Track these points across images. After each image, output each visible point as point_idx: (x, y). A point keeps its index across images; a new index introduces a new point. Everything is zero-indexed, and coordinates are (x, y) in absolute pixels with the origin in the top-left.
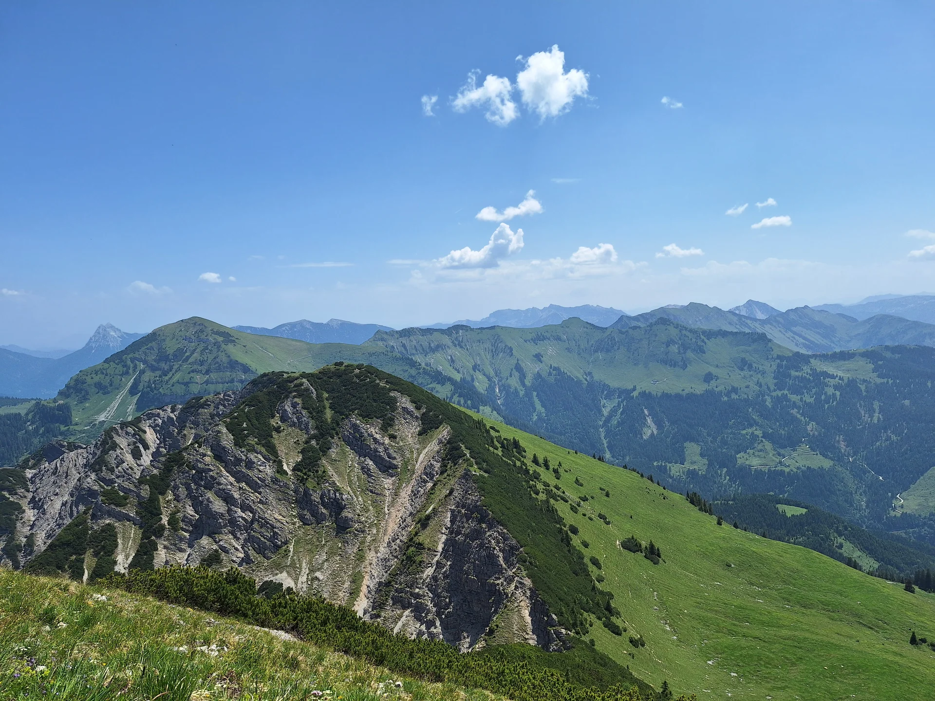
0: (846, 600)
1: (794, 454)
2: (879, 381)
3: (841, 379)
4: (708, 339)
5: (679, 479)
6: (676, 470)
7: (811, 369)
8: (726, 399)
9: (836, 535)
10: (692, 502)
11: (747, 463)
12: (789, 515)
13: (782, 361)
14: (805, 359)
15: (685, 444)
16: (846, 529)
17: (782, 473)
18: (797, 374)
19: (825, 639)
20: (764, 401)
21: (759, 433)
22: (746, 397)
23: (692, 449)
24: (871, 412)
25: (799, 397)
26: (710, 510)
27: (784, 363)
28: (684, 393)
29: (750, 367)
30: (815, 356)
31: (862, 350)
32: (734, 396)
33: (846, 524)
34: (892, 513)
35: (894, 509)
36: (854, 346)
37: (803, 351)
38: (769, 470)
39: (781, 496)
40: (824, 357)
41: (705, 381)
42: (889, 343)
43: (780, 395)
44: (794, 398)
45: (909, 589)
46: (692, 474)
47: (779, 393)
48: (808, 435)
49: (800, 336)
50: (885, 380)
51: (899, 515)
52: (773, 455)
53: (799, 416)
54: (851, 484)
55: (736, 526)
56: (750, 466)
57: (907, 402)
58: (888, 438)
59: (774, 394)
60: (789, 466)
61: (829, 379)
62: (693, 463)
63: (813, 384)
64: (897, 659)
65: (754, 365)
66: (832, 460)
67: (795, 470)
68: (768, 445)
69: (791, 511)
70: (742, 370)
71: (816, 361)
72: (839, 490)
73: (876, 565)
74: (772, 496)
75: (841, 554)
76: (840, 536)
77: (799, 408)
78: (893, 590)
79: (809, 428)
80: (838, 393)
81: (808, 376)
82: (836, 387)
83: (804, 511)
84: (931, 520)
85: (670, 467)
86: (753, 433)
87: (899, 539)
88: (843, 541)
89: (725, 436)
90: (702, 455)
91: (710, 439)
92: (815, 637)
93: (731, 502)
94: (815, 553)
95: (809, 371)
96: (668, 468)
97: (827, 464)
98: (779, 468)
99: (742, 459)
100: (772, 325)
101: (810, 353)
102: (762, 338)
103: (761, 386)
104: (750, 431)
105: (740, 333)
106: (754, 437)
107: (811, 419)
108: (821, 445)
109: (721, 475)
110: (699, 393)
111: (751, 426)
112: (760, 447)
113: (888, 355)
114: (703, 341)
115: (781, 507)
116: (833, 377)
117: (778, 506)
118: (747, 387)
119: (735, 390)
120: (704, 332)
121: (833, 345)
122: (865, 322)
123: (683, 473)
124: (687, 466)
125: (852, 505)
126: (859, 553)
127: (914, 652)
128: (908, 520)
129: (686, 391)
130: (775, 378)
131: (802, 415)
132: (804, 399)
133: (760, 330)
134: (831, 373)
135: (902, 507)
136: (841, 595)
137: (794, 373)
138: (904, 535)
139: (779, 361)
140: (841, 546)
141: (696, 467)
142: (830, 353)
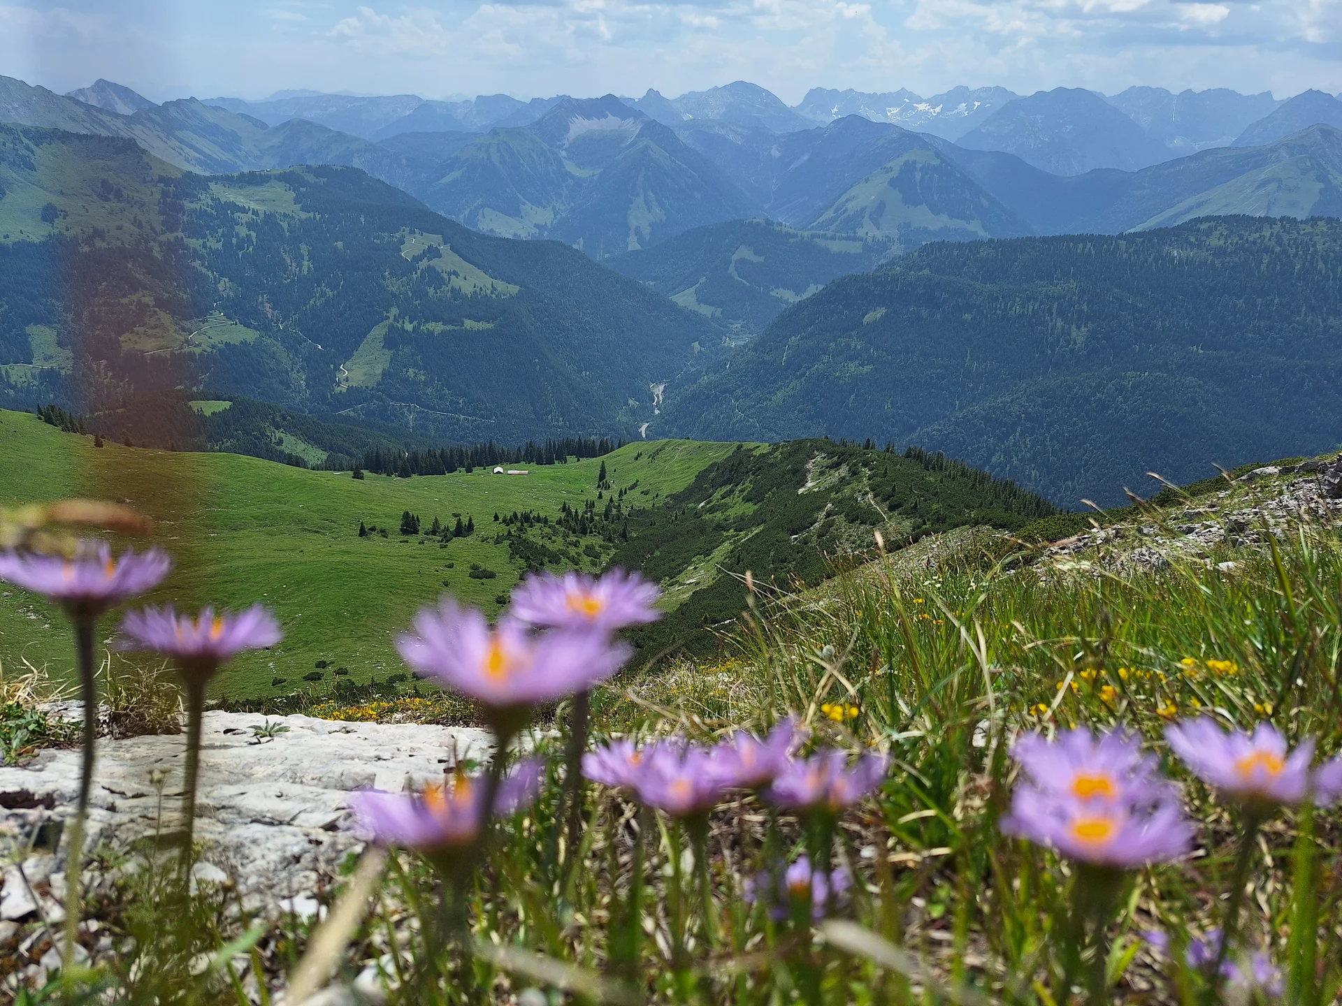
0: (286, 507)
1: (205, 327)
2: (304, 216)
3: (255, 213)
4: (37, 146)
5: (28, 387)
6: (18, 373)
7: (212, 199)
8: (86, 249)
9: (272, 428)
10: (49, 421)
11: (137, 347)
12: (208, 413)
13: (167, 185)
14: (203, 183)
15: (28, 330)
16: (284, 419)
17: (191, 356)
18: (193, 206)
19: (263, 561)
20: (150, 250)
21: (148, 300)
22: (119, 243)
23: (42, 337)
24: (298, 258)
25: (201, 242)
26: (81, 428)
27: (172, 188)
28: (9, 242)
29: (118, 195)
30: (215, 179)
31: (279, 171)
32: (99, 244)
33: (283, 412)
34: (337, 390)
35: (339, 384)
36: (269, 165)
37: (198, 170)
38: (172, 353)
39: (195, 389)
40: (228, 180)
41: (44, 219)
42: (312, 163)
43: (172, 240)
44: (194, 243)
45: (358, 476)
46: (49, 377)
47: (171, 237)
48: (221, 298)
49: (191, 147)
50: (311, 215)
51: (344, 390)
52: (175, 332)
53: (204, 270)
54: (285, 360)
55: (128, 444)
56: (142, 352)
57: (340, 244)
58: (323, 294)
59: (163, 238)
60: (199, 345)
61: (239, 214)
62: (47, 358)
63: (217, 222)
64: (346, 558)
65: (125, 192)
66: (255, 328)
67: (209, 350)
68: (165, 318)
69: (211, 407)
70: (107, 200)
71: (218, 186)
72: (271, 370)
73: (324, 456)
74: (180, 391)
75: (282, 452)
76: (277, 427)
77: (202, 258)
78: (340, 480)
79: (221, 287)
80: (253, 234)
81: (209, 210)
82: (250, 226)
83: (227, 404)
84: (379, 390)
85: (7, 372)
86: (139, 302)
87: (347, 419)
88: (282, 435)
89: (96, 309)
90: (60, 344)
91: (70, 316)
92: (250, 563)
93: (120, 411)
94: (244, 458)
95: (210, 202)
96: (3, 373)
97: (251, 335)
98: (186, 349)
99: (128, 342)
100: (145, 126)
101: (207, 174)
102: (130, 146)
103: (140, 226)
104: (134, 298)
105: (91, 137)
106: (143, 307)
107: (222, 275)
108: (240, 311)
109: (98, 372)
110: (37, 241)
111: (136, 290)
112: (153, 321)
113: (311, 178)
114: (28, 148)
115: (195, 405)
116: (244, 210)
117: (190, 403)
118: (119, 228)
119: (98, 233)
120: (26, 132)
121: (239, 163)
122: (277, 129)
123: (34, 377)
124: (38, 364)
125: (288, 387)
126: (303, 446)
127: (364, 544)
128: (355, 395)
129: (13, 239)
130: (160, 213)
131: (208, 268)
132: (208, 244)
133: (125, 134)
134: (241, 205)
135: (347, 380)
136: (280, 502)
137: (188, 205)
138: (352, 414)
139: (161, 185)
140: (280, 442)
141: (55, 365)
142: (235, 174)
